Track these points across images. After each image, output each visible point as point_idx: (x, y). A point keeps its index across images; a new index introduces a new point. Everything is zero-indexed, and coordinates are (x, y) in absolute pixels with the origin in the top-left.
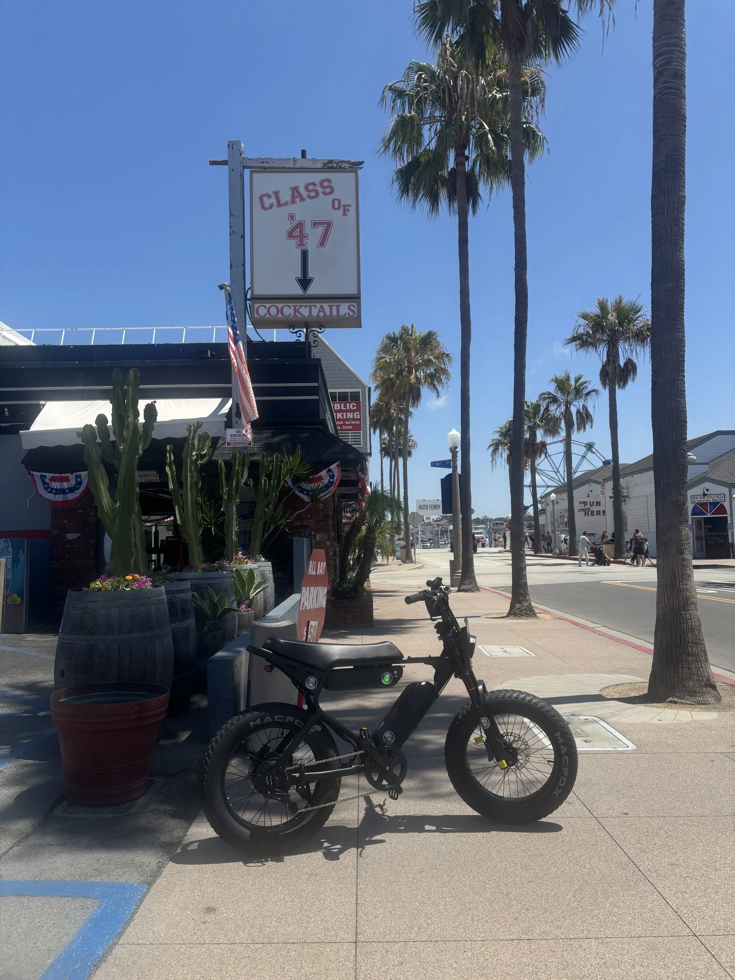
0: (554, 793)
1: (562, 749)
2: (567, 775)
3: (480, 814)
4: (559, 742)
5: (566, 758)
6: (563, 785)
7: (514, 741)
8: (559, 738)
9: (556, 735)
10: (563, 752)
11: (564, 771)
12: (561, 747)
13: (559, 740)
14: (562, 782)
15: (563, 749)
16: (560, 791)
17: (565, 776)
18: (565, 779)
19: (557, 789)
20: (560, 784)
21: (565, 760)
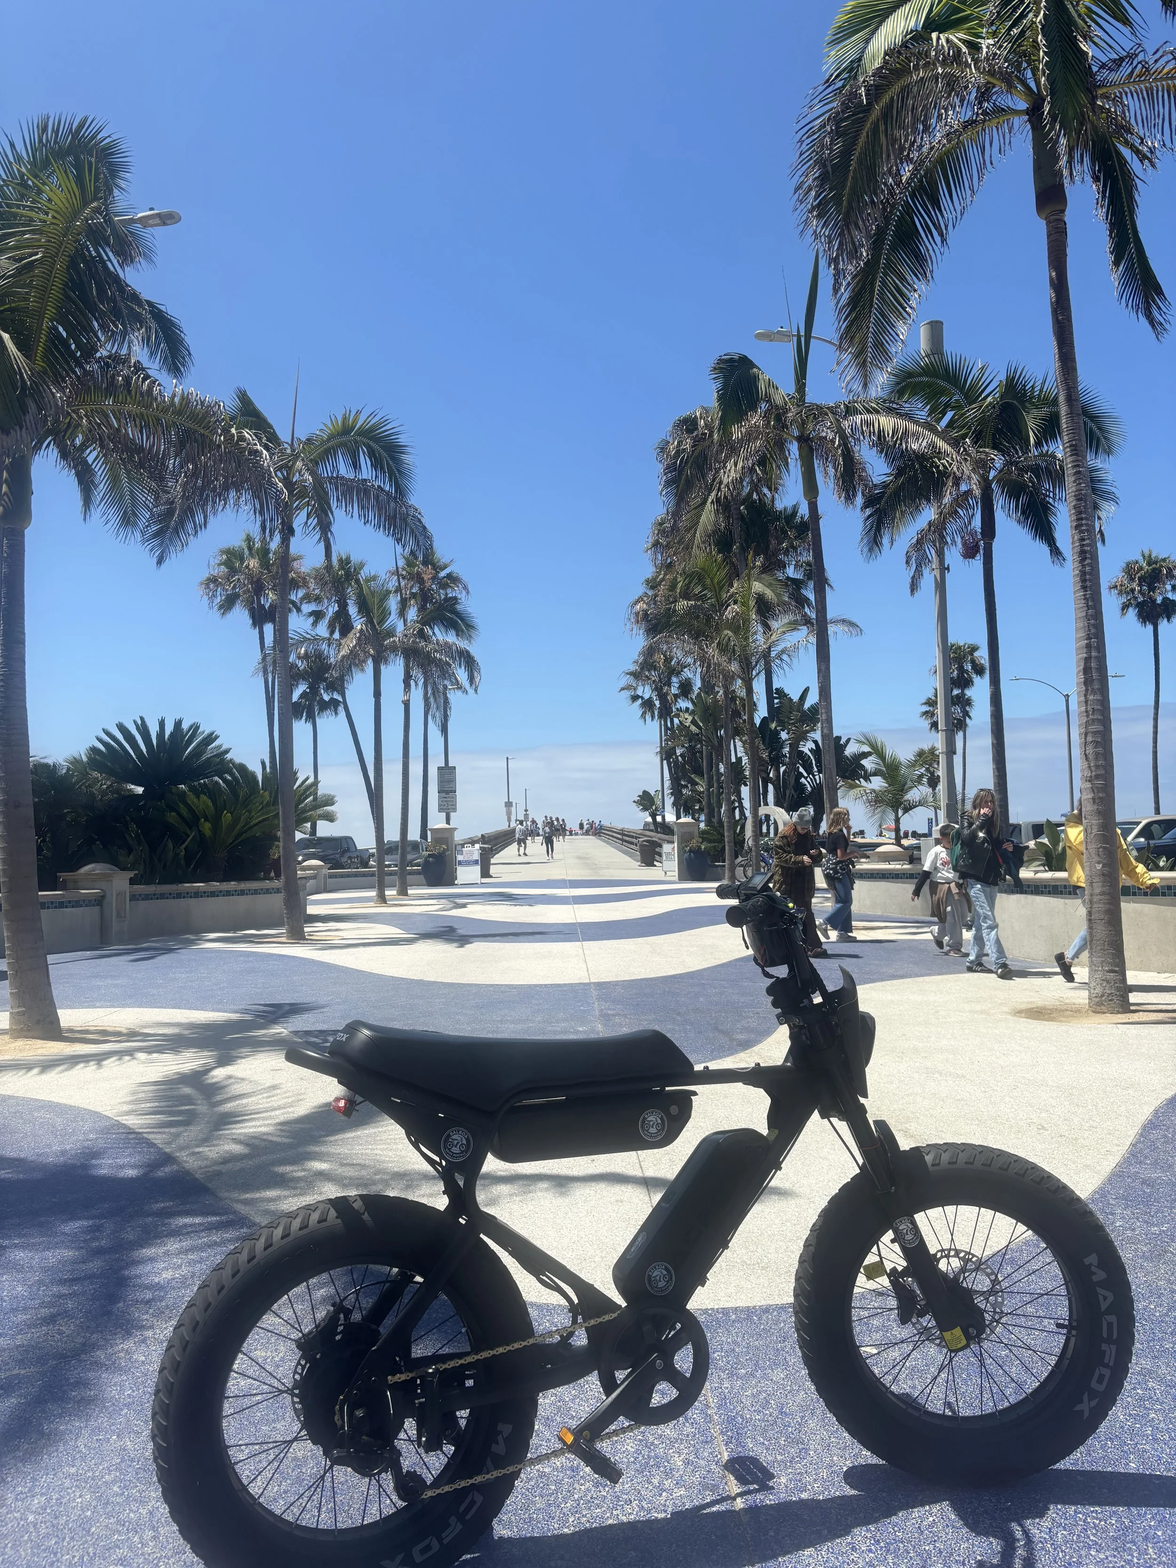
0: (1078, 1407)
1: (1101, 1298)
2: (1111, 1364)
3: (882, 1462)
4: (1095, 1278)
5: (1112, 1319)
6: (1101, 1388)
7: (963, 1270)
8: (1093, 1269)
9: (1087, 1261)
10: (1104, 1306)
11: (1105, 1351)
12: (1099, 1290)
13: (1095, 1274)
14: (1100, 1380)
15: (1105, 1298)
16: (1093, 1403)
17: (1106, 1366)
18: (1107, 1373)
19: (1086, 1397)
20: (1094, 1384)
21: (1110, 1325)
